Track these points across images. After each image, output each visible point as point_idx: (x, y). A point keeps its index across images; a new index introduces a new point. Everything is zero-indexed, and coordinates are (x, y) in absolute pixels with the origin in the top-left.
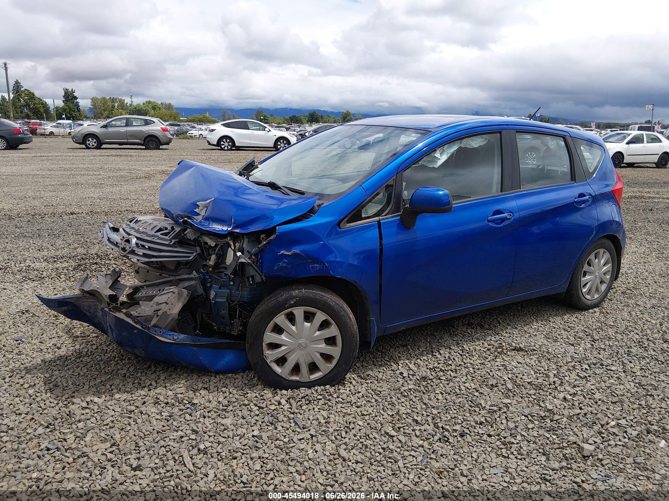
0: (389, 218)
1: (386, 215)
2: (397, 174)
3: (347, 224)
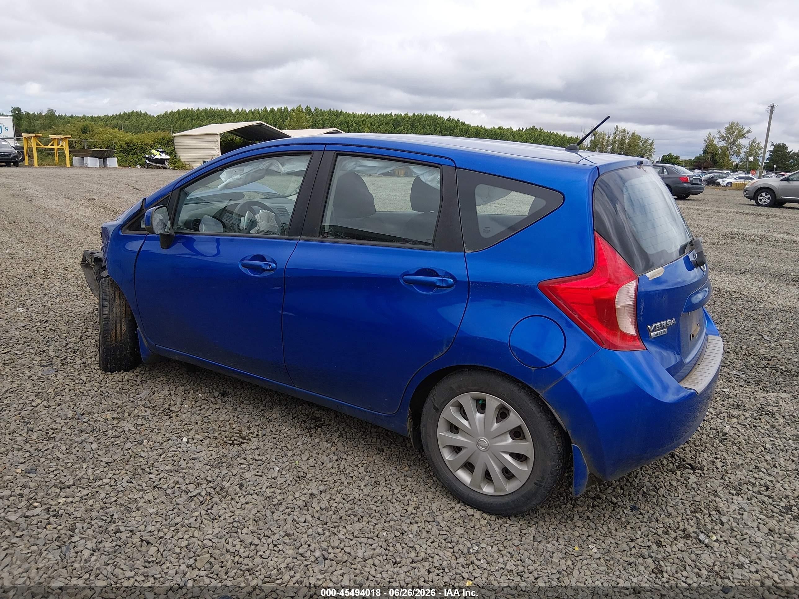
2: (173, 191)
3: (127, 231)
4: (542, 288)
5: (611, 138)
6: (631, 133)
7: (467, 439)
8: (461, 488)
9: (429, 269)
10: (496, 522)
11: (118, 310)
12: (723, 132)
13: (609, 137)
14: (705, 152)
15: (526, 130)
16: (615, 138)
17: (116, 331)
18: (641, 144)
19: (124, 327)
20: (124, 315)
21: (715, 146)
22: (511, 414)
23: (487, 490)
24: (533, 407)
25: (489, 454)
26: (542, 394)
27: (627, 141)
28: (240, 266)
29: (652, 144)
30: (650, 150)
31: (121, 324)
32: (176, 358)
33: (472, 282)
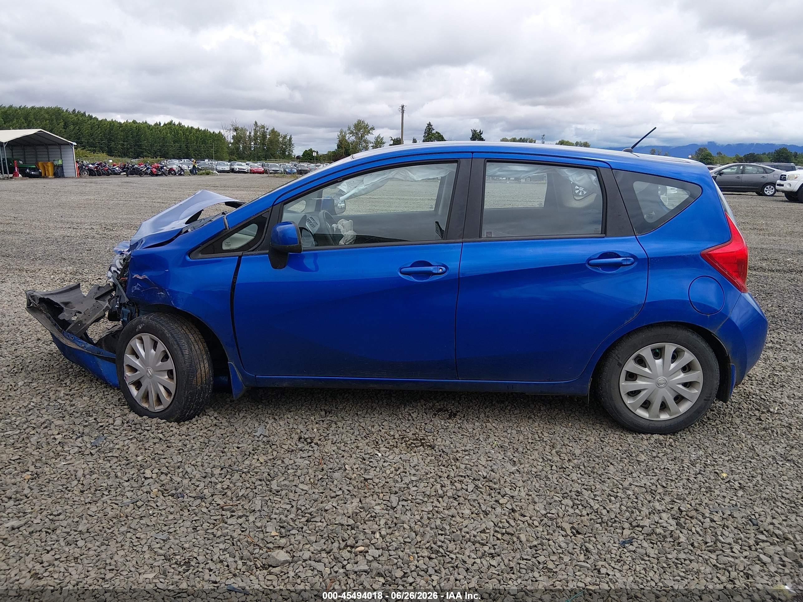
0: (256, 255)
1: (253, 251)
2: (273, 205)
3: (200, 255)
4: (703, 256)
5: (252, 134)
6: (270, 129)
7: (648, 382)
8: (642, 421)
9: (610, 253)
10: (670, 440)
11: (197, 347)
12: (352, 128)
13: (250, 133)
14: (339, 146)
15: (165, 124)
16: (255, 134)
17: (201, 370)
18: (281, 139)
19: (207, 365)
20: (203, 352)
21: (346, 141)
22: (686, 353)
23: (664, 417)
24: (702, 344)
25: (666, 389)
26: (715, 332)
27: (268, 137)
28: (400, 275)
29: (290, 139)
30: (290, 145)
31: (204, 362)
32: (285, 385)
33: (651, 258)
